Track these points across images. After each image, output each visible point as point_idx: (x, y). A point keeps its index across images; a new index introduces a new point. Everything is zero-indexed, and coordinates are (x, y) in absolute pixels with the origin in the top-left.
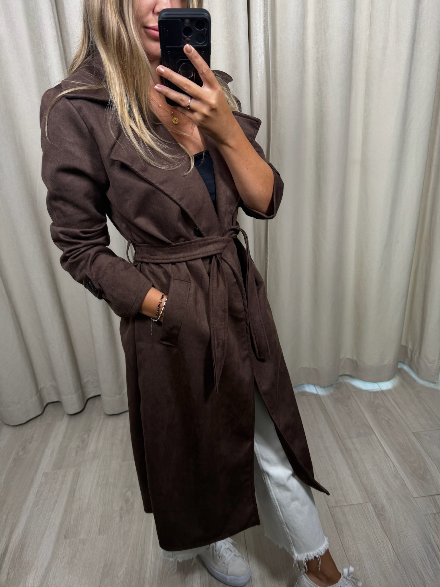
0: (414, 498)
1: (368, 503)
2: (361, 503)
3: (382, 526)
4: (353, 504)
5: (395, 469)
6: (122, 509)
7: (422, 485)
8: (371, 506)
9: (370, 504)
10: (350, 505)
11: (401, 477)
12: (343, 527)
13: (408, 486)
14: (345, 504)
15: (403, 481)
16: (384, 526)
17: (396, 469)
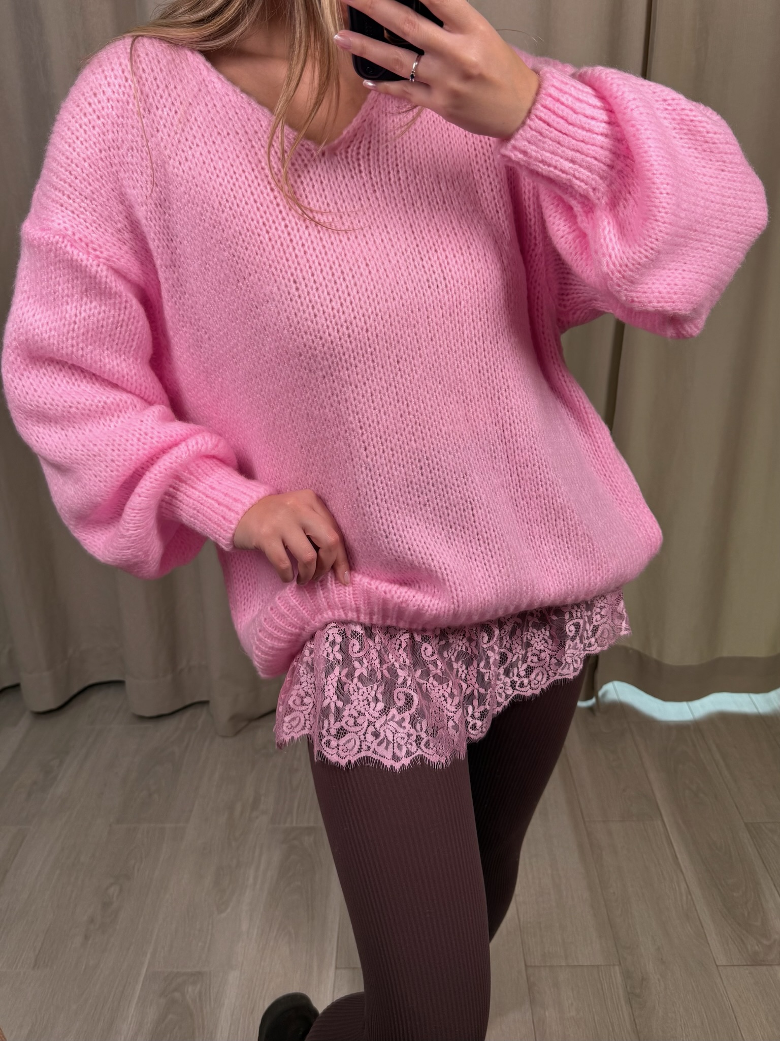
0: (717, 966)
1: (614, 965)
2: (598, 966)
3: (634, 1020)
4: (581, 964)
5: (689, 897)
6: (92, 920)
7: (742, 940)
8: (619, 975)
9: (617, 968)
10: (575, 966)
11: (698, 915)
12: (547, 1013)
13: (709, 939)
14: (563, 964)
15: (702, 927)
16: (637, 1021)
17: (692, 898)
